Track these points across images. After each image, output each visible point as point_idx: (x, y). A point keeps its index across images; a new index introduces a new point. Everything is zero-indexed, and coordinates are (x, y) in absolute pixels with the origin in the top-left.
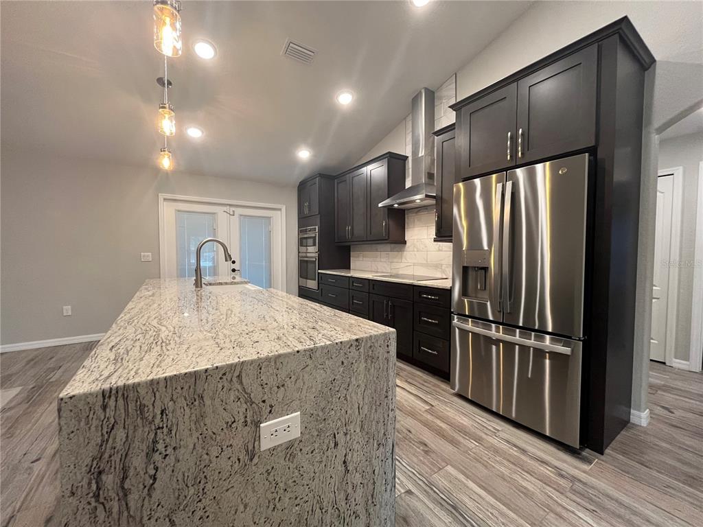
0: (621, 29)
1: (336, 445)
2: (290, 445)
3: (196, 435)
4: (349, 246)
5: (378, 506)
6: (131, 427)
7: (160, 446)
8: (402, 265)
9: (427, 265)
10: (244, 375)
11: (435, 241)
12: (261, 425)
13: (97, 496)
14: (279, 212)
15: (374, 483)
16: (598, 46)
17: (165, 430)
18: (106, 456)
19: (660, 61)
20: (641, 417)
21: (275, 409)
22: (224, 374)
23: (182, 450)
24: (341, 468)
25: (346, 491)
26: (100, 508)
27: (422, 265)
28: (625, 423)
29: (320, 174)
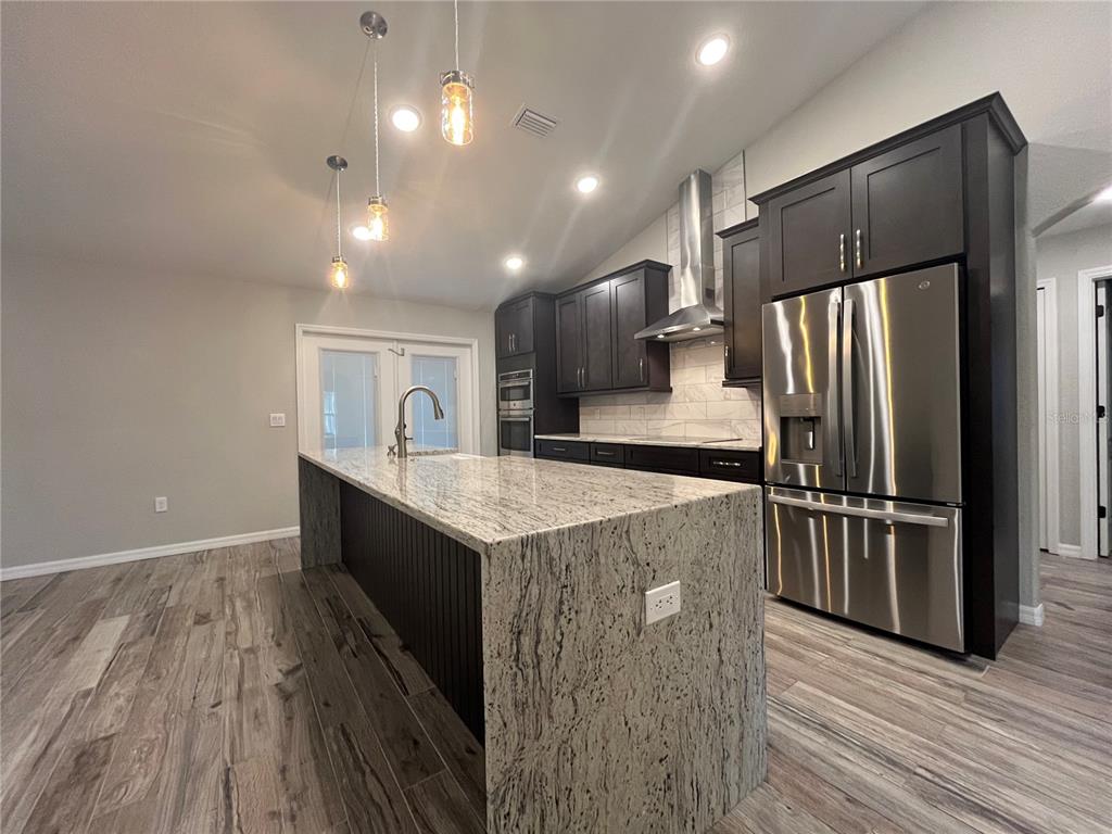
0: (990, 106)
1: (711, 626)
2: (671, 621)
3: (593, 598)
4: (577, 399)
5: (751, 712)
6: (543, 583)
7: (565, 608)
8: (666, 423)
9: (707, 422)
10: (631, 530)
11: (724, 385)
12: (648, 593)
13: (517, 660)
14: (468, 350)
15: (747, 681)
16: (963, 128)
17: (569, 589)
18: (524, 614)
19: (1034, 144)
20: (1033, 614)
21: (658, 575)
22: (615, 528)
23: (582, 615)
24: (716, 657)
25: (721, 688)
26: (520, 673)
27: (700, 422)
28: (1014, 624)
29: (534, 292)
